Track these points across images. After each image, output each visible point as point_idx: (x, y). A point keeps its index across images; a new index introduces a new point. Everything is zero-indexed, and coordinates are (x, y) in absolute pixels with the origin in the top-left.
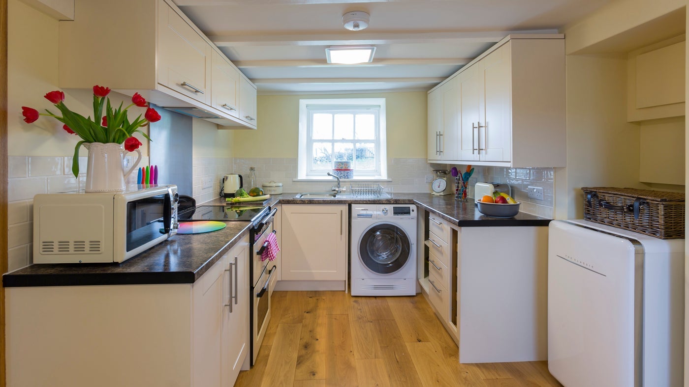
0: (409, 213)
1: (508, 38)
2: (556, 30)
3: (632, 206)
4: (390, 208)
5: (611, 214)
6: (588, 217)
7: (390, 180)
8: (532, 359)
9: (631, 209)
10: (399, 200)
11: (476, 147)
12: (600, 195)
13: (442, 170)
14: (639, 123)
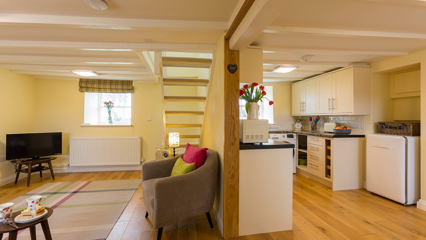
0: (293, 137)
1: (352, 66)
2: (366, 64)
3: (400, 127)
4: (286, 135)
5: (391, 130)
6: (381, 132)
7: (275, 124)
8: (357, 188)
9: (400, 128)
10: (288, 132)
11: (331, 107)
12: (386, 124)
13: (299, 119)
14: (394, 99)
